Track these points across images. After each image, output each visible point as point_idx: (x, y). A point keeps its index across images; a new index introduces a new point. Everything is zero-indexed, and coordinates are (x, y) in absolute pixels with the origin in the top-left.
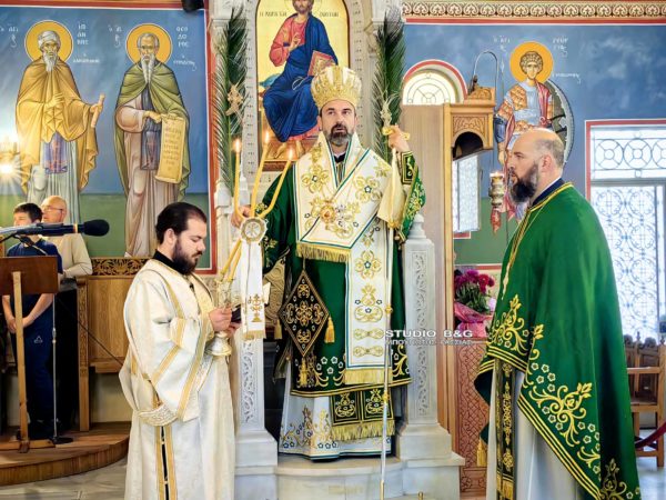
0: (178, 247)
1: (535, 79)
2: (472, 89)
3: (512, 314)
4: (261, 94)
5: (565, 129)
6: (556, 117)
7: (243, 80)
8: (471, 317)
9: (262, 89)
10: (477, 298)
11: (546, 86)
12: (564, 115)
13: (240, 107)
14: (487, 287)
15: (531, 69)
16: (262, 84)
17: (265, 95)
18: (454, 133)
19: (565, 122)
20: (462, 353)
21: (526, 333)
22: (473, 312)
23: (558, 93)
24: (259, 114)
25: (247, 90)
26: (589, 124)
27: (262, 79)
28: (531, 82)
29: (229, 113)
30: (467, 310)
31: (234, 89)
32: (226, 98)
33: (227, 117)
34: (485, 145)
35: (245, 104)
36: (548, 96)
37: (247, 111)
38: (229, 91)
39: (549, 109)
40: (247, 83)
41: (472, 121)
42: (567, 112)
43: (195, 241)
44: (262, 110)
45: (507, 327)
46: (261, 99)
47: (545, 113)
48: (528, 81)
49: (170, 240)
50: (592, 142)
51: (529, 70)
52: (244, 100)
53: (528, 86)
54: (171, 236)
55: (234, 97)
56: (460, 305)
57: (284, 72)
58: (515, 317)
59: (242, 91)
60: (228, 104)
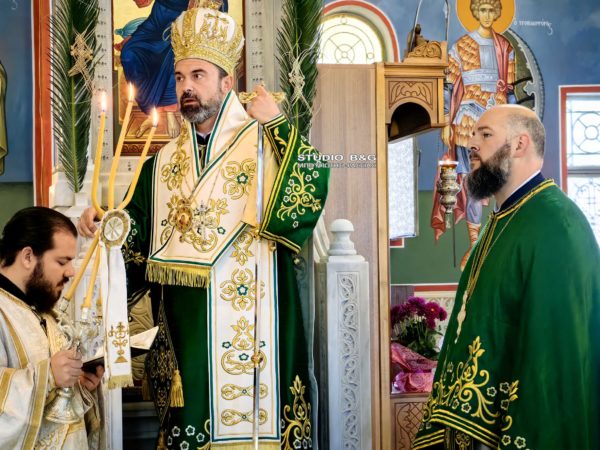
0: (38, 272)
1: (490, 28)
2: (414, 44)
3: (472, 363)
4: (118, 47)
5: (532, 98)
6: (520, 81)
7: (93, 26)
8: (416, 364)
9: (119, 39)
10: (423, 336)
11: (506, 38)
12: (530, 78)
13: (89, 63)
14: (436, 321)
15: (485, 14)
16: (119, 32)
17: (123, 47)
18: (391, 104)
19: (532, 87)
20: (403, 415)
21: (492, 391)
22: (417, 356)
23: (523, 49)
24: (115, 74)
25: (99, 41)
26: (564, 91)
27: (120, 24)
28: (486, 33)
29: (72, 72)
30: (408, 354)
31: (80, 38)
32: (69, 51)
33: (70, 79)
34: (433, 121)
35: (95, 60)
36: (508, 51)
37: (99, 70)
38: (73, 41)
39: (510, 70)
40: (98, 30)
41: (415, 88)
42: (534, 74)
43: (62, 264)
44: (120, 69)
45: (464, 382)
46: (117, 53)
47: (504, 75)
48: (481, 30)
49: (26, 262)
50: (568, 115)
51: (482, 15)
52: (93, 55)
53: (480, 36)
54: (28, 257)
55: (81, 51)
56: (399, 347)
57: (151, 15)
58: (475, 369)
59: (92, 42)
60: (71, 61)
